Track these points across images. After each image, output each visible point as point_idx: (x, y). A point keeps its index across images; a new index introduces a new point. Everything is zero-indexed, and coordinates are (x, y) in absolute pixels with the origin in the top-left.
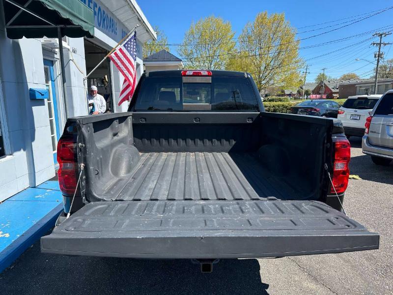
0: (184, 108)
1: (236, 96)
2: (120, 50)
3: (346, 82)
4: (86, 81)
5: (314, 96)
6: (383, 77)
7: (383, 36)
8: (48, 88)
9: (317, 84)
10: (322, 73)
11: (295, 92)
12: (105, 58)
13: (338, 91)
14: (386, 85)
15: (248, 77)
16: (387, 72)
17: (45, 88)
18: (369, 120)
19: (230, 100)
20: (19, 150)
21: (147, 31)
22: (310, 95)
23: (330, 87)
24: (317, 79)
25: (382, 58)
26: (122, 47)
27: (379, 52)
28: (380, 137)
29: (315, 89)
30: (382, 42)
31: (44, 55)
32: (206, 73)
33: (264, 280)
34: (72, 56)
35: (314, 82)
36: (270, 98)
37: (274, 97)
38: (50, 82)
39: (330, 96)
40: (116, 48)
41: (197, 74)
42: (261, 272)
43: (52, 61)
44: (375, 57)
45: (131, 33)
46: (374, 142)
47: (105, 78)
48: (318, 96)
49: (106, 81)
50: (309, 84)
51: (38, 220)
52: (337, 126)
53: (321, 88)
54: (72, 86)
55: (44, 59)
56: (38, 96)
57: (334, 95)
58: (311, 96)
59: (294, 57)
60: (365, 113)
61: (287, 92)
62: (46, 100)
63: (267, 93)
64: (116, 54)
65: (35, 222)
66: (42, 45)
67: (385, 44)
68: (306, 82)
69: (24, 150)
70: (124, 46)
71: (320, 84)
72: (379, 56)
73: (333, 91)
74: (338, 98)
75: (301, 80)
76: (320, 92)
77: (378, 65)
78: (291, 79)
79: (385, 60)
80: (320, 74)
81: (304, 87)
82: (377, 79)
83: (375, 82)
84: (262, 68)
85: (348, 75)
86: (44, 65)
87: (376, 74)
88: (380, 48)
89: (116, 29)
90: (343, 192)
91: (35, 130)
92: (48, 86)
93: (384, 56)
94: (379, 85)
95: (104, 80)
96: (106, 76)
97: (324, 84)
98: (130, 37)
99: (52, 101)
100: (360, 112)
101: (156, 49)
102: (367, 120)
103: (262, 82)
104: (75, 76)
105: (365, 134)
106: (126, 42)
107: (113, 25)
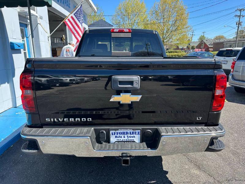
0: (113, 54)
1: (148, 47)
2: (72, 17)
3: (217, 41)
4: (50, 38)
5: (197, 50)
6: (241, 38)
7: (242, 10)
8: (24, 42)
9: (199, 42)
10: (203, 35)
11: (185, 47)
12: (62, 23)
13: (212, 46)
14: (243, 42)
15: (156, 34)
16: (243, 35)
17: (22, 42)
18: (234, 64)
19: (144, 50)
20: (5, 83)
21: (90, 6)
22: (194, 49)
23: (208, 44)
24: (199, 39)
25: (240, 25)
26: (72, 15)
27: (239, 21)
28: (240, 74)
29: (198, 45)
30: (241, 15)
31: (19, 20)
32: (128, 31)
33: (165, 169)
34: (39, 21)
35: (197, 41)
36: (170, 50)
37: (172, 50)
38: (25, 38)
39: (207, 50)
40: (69, 16)
41: (121, 31)
42: (163, 162)
43: (26, 24)
44: (237, 24)
45: (79, 6)
46: (237, 78)
47: (63, 37)
48: (200, 50)
49: (64, 39)
50: (194, 42)
51: (16, 129)
52: (218, 64)
53: (202, 45)
54: (40, 41)
55: (20, 23)
56: (16, 47)
57: (210, 49)
58: (196, 49)
59: (185, 25)
60: (231, 60)
61: (180, 47)
62: (22, 50)
63: (167, 48)
64: (69, 20)
65: (14, 130)
66: (18, 13)
67: (243, 16)
68: (192, 41)
69: (8, 83)
70: (74, 14)
71: (201, 42)
72: (239, 24)
73: (209, 46)
74: (212, 51)
75: (189, 40)
76: (201, 47)
77: (238, 30)
78: (183, 39)
79: (243, 27)
80: (201, 36)
81: (191, 44)
82: (238, 39)
83: (236, 41)
84: (165, 32)
85: (219, 37)
86: (20, 26)
87: (237, 36)
88: (240, 19)
89: (70, 5)
90: (221, 110)
91: (15, 70)
92: (24, 41)
93: (242, 24)
94: (238, 43)
95: (63, 38)
96: (64, 36)
97: (204, 42)
98: (78, 9)
99: (27, 51)
100: (227, 58)
101: (97, 19)
102: (233, 63)
103: (165, 41)
104: (42, 35)
105: (231, 73)
106: (75, 12)
107: (67, 2)
